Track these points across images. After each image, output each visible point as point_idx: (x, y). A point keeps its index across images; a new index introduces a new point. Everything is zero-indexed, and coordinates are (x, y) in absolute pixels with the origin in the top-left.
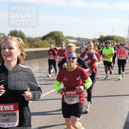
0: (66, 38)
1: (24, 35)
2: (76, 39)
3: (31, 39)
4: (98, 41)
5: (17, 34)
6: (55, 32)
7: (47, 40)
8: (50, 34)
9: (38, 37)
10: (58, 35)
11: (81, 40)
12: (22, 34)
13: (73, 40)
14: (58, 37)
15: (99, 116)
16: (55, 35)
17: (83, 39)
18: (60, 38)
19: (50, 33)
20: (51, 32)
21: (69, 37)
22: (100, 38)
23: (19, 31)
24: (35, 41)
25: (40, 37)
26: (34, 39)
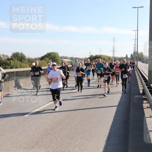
0: (61, 58)
1: (25, 56)
2: (70, 58)
3: (31, 59)
5: (18, 55)
6: (52, 53)
7: (45, 60)
8: (47, 55)
9: (37, 58)
10: (54, 55)
12: (23, 55)
13: (67, 60)
14: (54, 57)
16: (52, 56)
18: (56, 58)
20: (48, 53)
21: (64, 57)
22: (90, 57)
23: (20, 53)
25: (39, 58)
26: (34, 59)
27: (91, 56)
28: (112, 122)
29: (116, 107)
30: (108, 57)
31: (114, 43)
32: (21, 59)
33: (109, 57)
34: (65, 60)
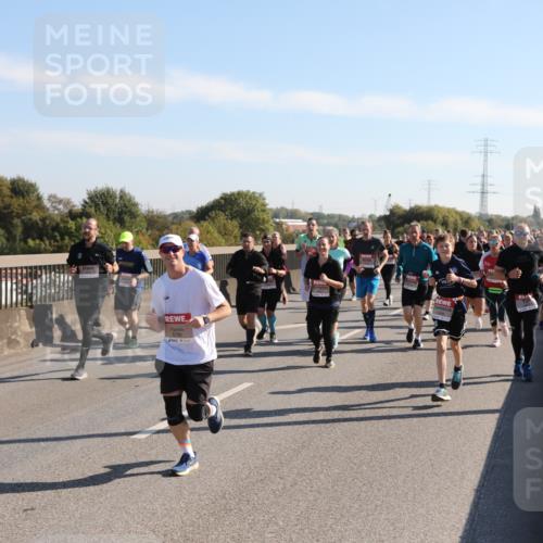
0: (276, 214)
1: (136, 205)
3: (158, 217)
4: (383, 223)
5: (110, 201)
6: (239, 194)
7: (213, 219)
8: (223, 201)
9: (183, 212)
10: (247, 203)
11: (325, 221)
12: (130, 200)
13: (299, 223)
14: (250, 212)
15: (379, 490)
16: (238, 204)
17: (330, 217)
18: (256, 213)
19: (222, 198)
20: (225, 194)
21: (286, 210)
22: (388, 213)
23: (118, 193)
24: (173, 223)
25: (189, 212)
26: (170, 219)
27: (391, 211)
28: (479, 475)
29: (497, 415)
30: (461, 214)
31: (486, 161)
32: (120, 214)
33: (465, 217)
34: (290, 222)
